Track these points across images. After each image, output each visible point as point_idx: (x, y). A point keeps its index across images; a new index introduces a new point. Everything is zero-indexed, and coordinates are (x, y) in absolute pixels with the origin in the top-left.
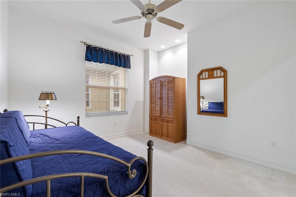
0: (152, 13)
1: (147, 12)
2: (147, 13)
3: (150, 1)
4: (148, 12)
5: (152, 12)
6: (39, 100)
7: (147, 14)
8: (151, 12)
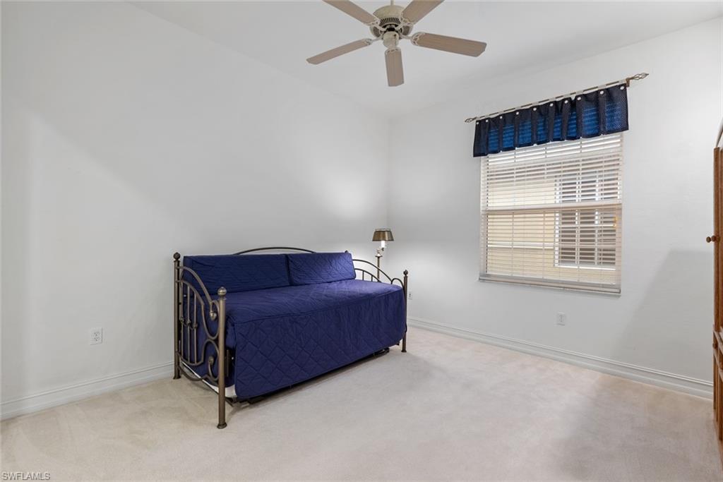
0: (396, 28)
1: (385, 27)
2: (385, 29)
3: (392, 2)
4: (388, 27)
5: (396, 26)
6: (373, 240)
7: (385, 32)
8: (394, 26)
